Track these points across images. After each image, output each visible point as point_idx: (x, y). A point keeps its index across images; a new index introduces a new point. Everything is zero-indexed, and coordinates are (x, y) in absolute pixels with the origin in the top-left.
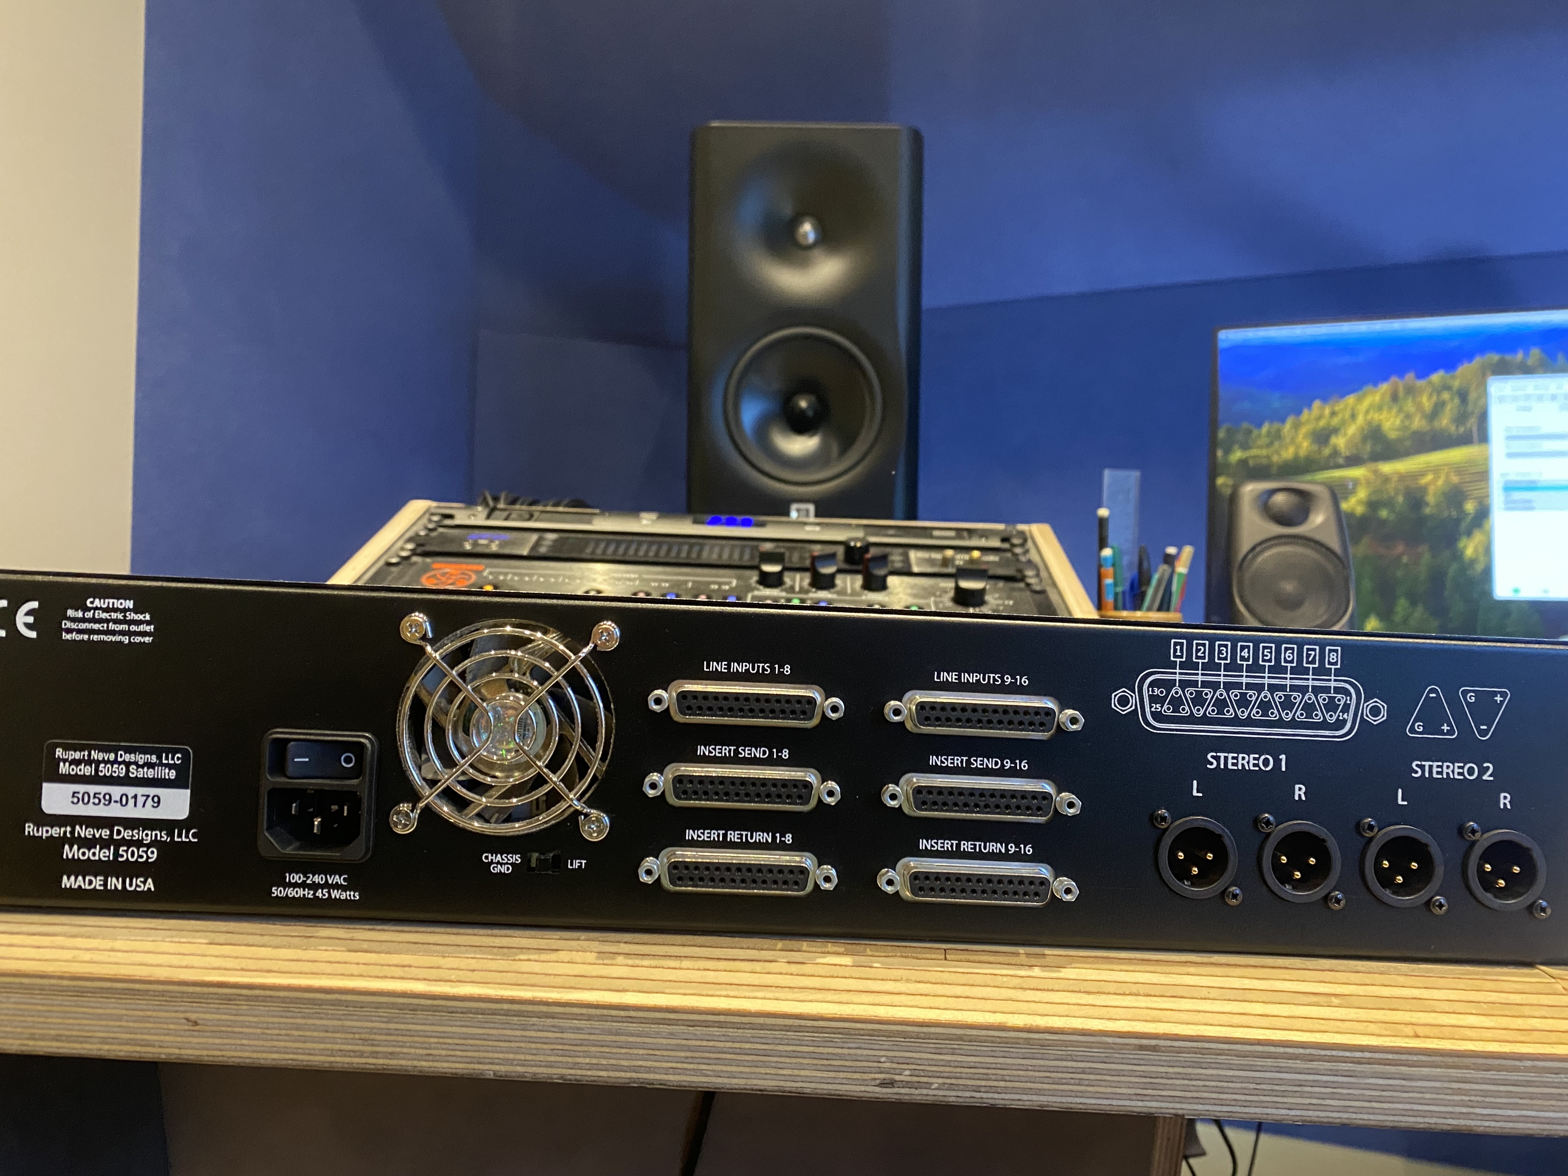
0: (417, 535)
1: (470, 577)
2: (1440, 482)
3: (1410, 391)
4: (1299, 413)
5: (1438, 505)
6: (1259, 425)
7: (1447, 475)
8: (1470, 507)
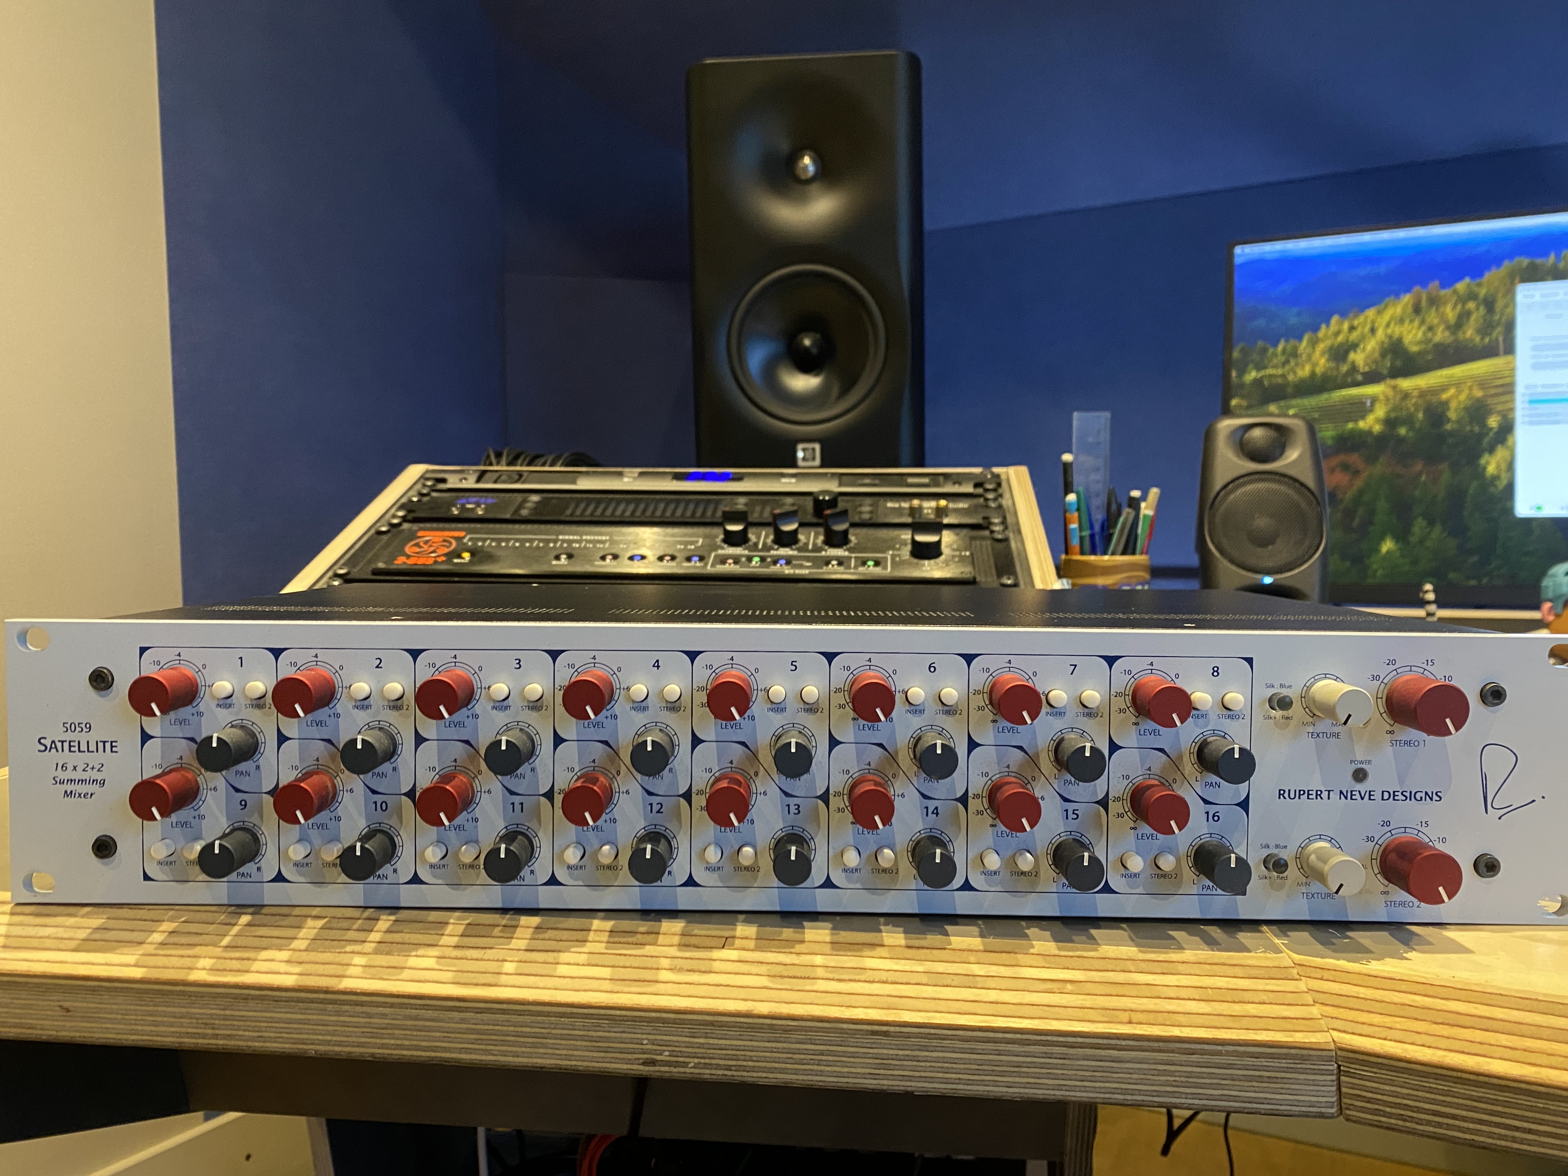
0: (411, 501)
1: (451, 543)
2: (1462, 397)
3: (1434, 302)
4: (1316, 329)
5: (1458, 422)
6: (1275, 345)
7: (1471, 388)
8: (1493, 422)
